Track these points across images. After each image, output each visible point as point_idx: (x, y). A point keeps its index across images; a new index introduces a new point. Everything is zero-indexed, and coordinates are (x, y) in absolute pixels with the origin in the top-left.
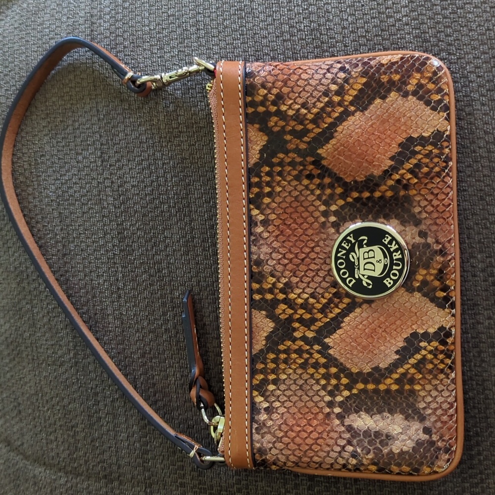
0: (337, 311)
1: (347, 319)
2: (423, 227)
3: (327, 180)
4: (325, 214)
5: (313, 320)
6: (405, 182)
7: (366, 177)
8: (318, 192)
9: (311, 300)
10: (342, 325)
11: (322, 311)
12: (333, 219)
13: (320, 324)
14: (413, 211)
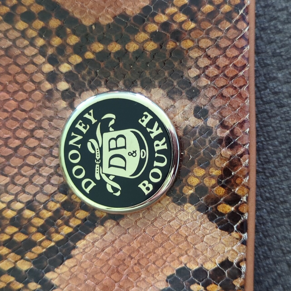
0: (66, 230)
1: (81, 244)
2: (201, 101)
3: (54, 23)
4: (52, 77)
5: (30, 244)
6: (175, 27)
7: (114, 17)
8: (40, 42)
9: (28, 213)
10: (74, 252)
11: (43, 230)
12: (63, 86)
13: (38, 250)
14: (186, 75)
